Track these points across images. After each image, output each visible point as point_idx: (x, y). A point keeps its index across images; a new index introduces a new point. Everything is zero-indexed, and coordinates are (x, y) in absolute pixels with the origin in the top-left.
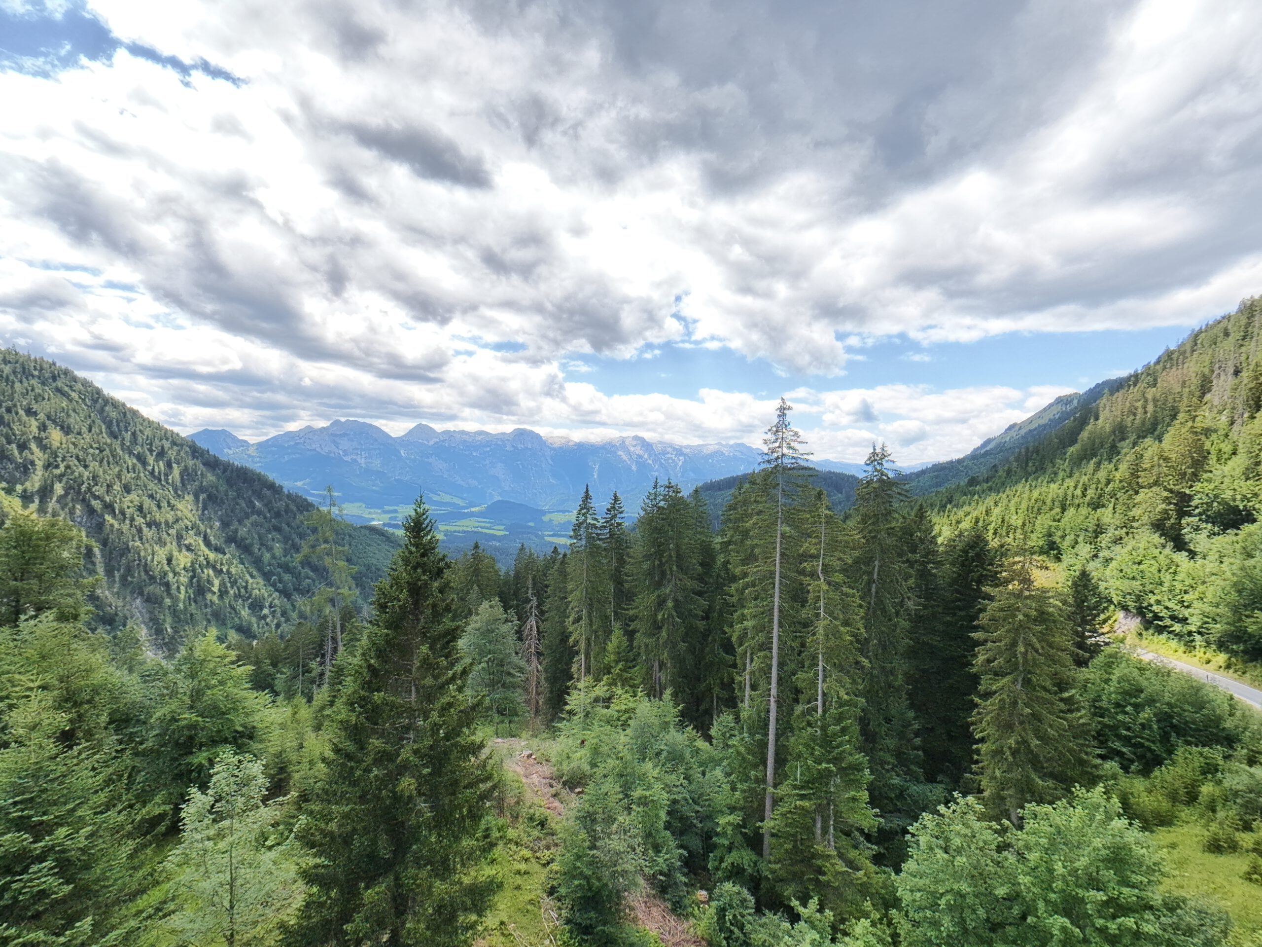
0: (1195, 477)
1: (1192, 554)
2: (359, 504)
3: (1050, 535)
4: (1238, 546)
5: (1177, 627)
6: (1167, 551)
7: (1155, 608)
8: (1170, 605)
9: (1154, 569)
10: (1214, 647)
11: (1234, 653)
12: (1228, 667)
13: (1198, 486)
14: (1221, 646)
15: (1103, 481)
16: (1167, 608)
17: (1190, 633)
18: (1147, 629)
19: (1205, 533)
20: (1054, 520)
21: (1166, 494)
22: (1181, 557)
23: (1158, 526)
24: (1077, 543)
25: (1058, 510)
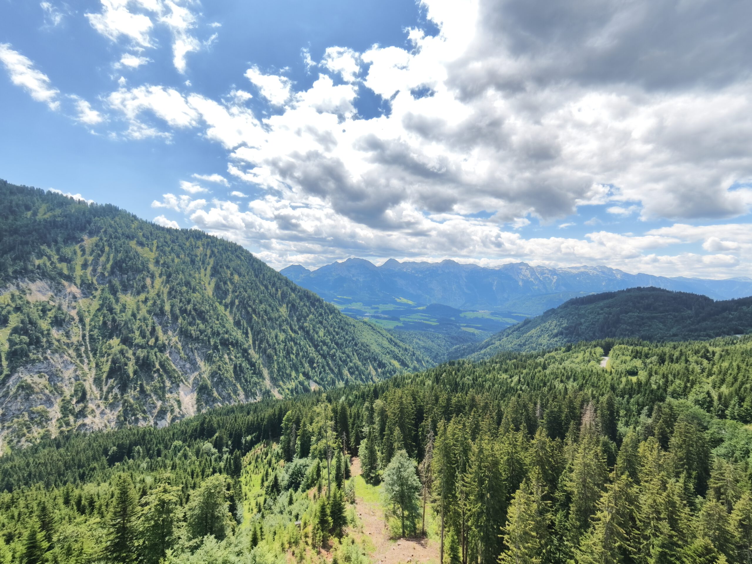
2: (360, 303)
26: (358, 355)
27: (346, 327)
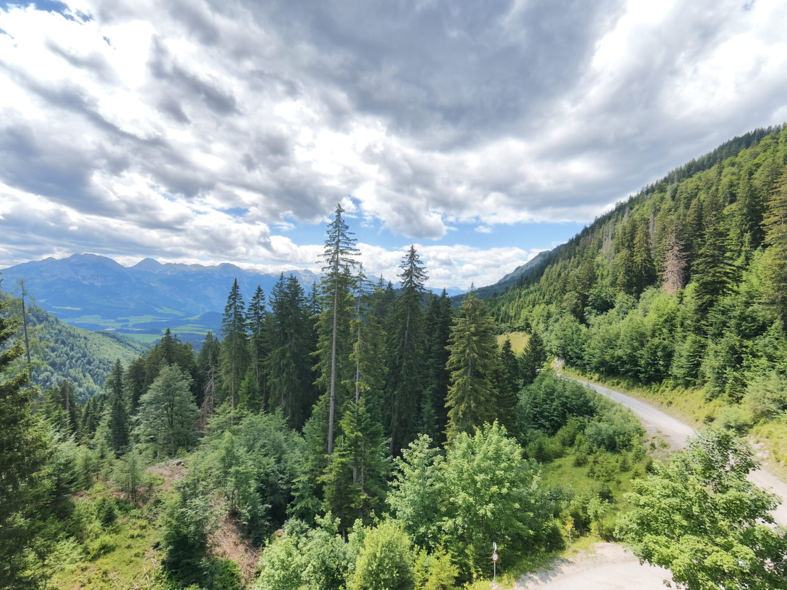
0: (590, 286)
1: (588, 326)
2: (96, 316)
3: (527, 319)
4: (606, 320)
5: (579, 362)
6: (577, 324)
7: (570, 353)
8: (577, 351)
9: (570, 333)
10: (594, 371)
11: (602, 373)
12: (599, 380)
13: (591, 291)
14: (597, 369)
15: (552, 290)
16: (575, 352)
17: (585, 365)
18: (567, 365)
19: (594, 314)
20: (529, 312)
21: (577, 294)
22: (583, 327)
23: (574, 312)
24: (538, 323)
25: (531, 306)
26: (92, 376)
27: (71, 340)
